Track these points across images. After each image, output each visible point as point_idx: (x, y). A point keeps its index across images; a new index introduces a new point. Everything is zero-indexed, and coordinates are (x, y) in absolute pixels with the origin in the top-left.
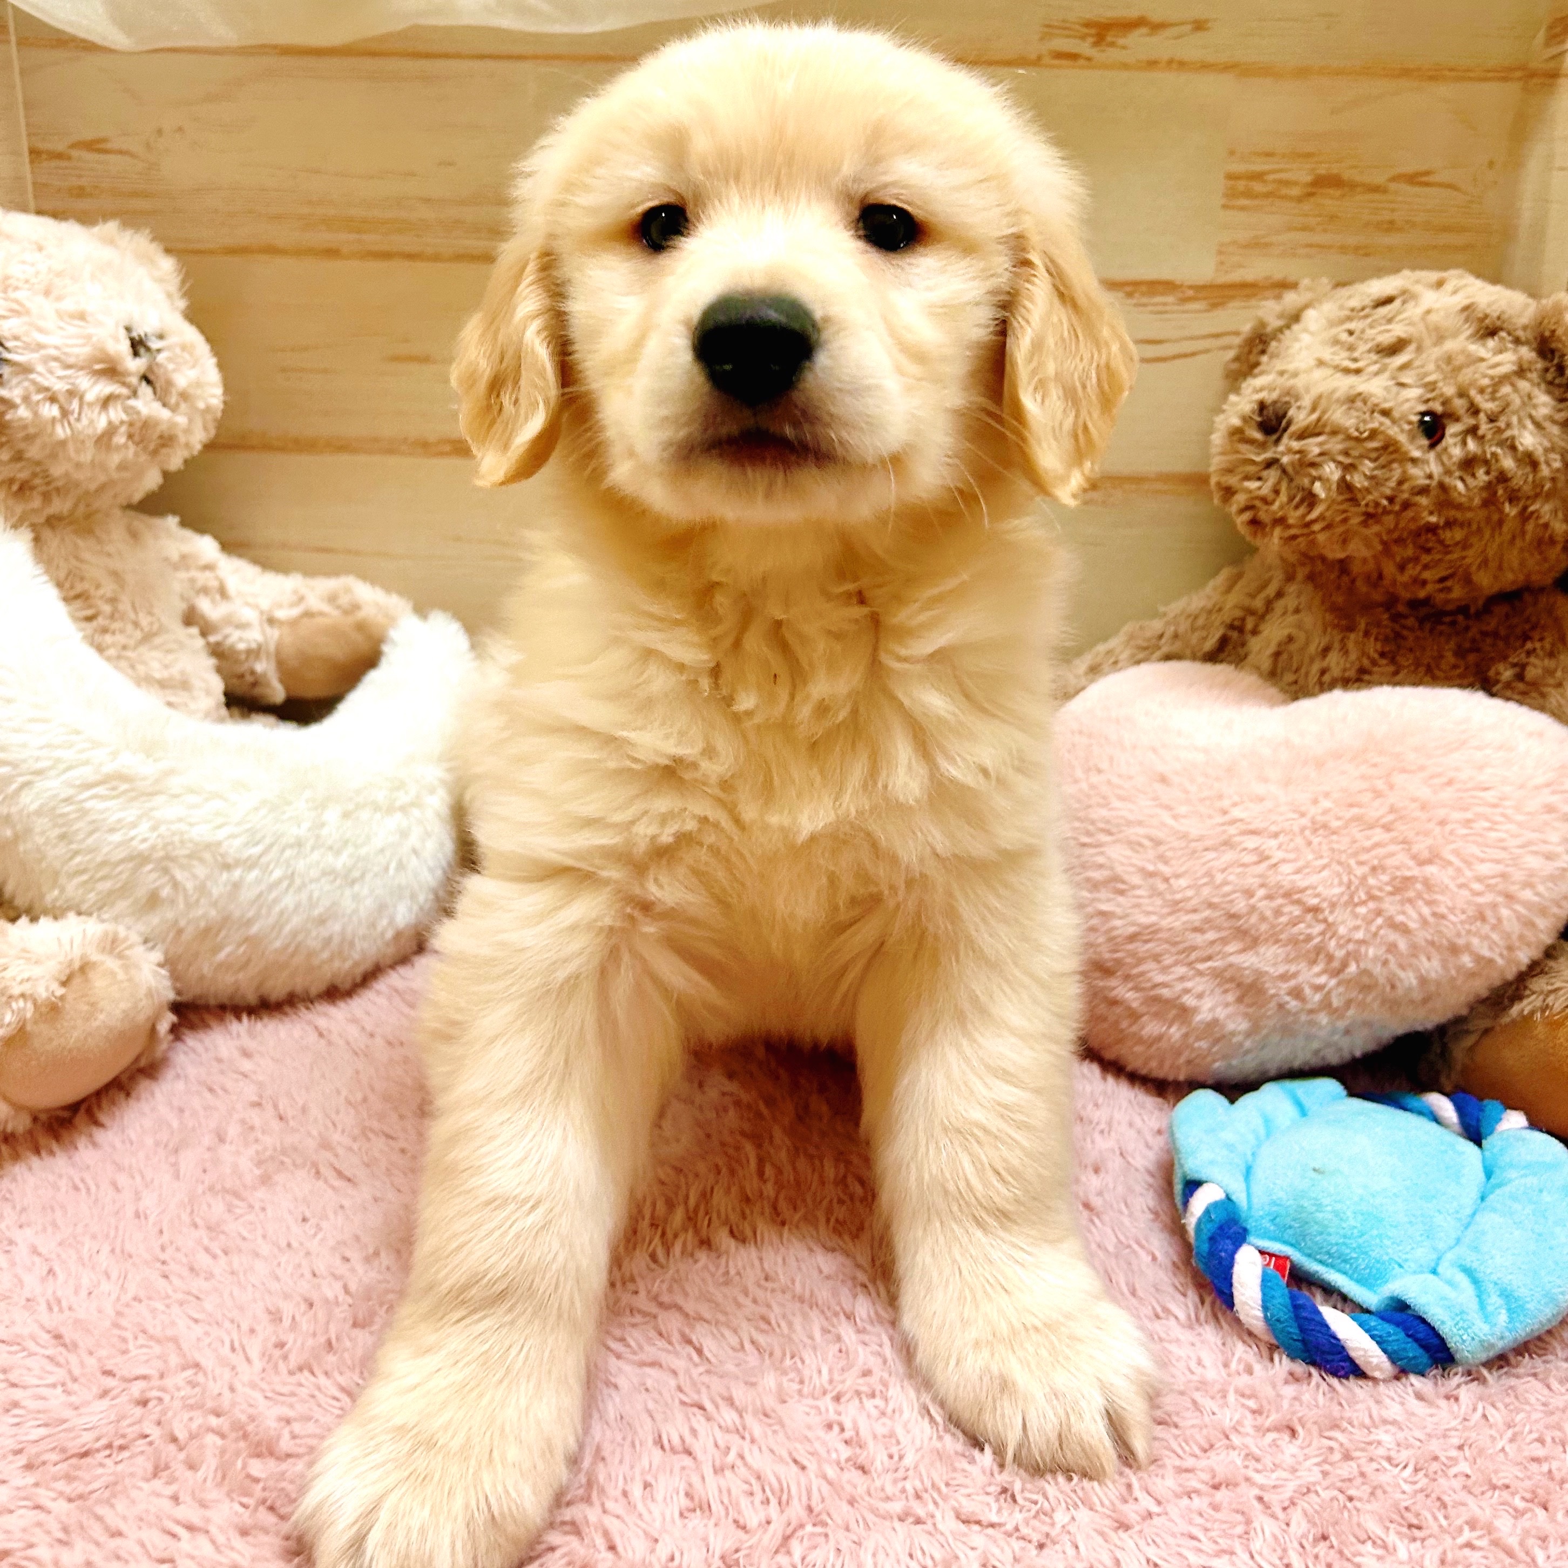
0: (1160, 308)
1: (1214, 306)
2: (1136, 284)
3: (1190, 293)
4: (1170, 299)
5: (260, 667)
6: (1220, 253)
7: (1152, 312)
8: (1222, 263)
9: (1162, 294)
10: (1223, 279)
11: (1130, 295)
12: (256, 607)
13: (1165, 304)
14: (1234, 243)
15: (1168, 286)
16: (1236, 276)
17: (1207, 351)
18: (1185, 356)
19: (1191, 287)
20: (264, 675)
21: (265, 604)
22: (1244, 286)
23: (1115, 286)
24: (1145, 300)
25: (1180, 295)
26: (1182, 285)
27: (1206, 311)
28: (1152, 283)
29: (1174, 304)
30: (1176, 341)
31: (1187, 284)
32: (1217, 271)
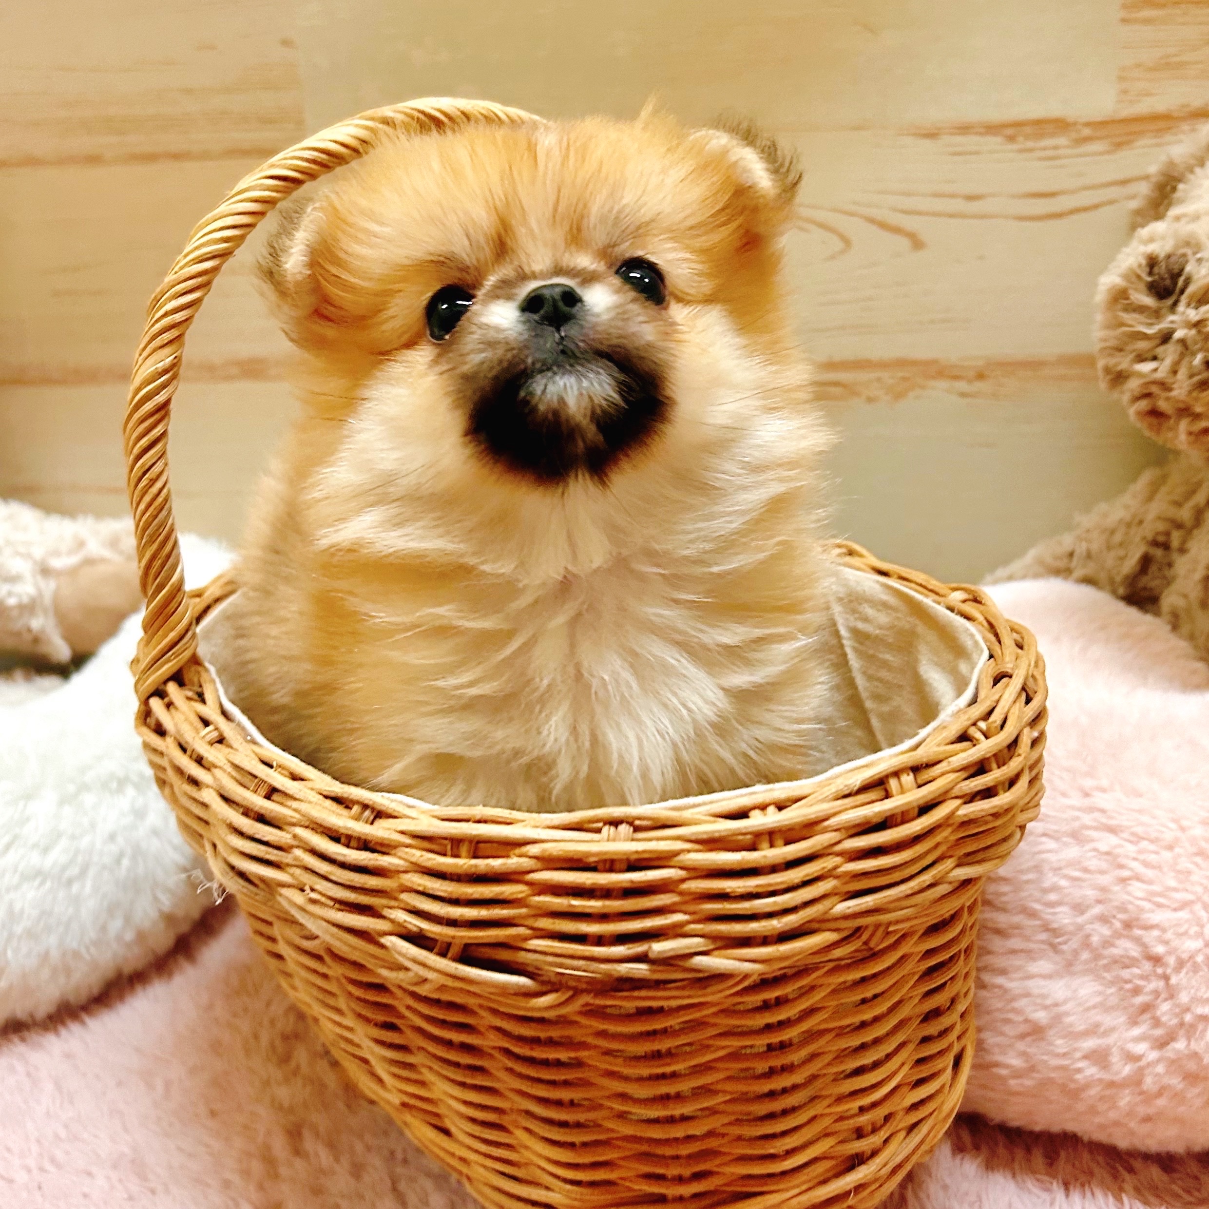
0: (1049, 153)
1: (1119, 146)
2: (1018, 124)
3: (1087, 132)
4: (1062, 141)
5: (36, 623)
6: (1121, 79)
7: (1040, 159)
8: (1125, 92)
9: (1052, 135)
10: (1127, 111)
11: (1011, 139)
12: (28, 556)
13: (1056, 148)
14: (1138, 66)
15: (1060, 125)
16: (1144, 107)
17: (1111, 202)
18: (1085, 209)
19: (1088, 124)
20: (43, 631)
21: (38, 553)
22: (1155, 118)
23: (991, 129)
24: (1030, 144)
25: (1074, 135)
26: (1075, 124)
27: (1108, 152)
28: (1039, 123)
29: (1068, 147)
30: (1072, 192)
31: (1083, 120)
32: (1119, 101)
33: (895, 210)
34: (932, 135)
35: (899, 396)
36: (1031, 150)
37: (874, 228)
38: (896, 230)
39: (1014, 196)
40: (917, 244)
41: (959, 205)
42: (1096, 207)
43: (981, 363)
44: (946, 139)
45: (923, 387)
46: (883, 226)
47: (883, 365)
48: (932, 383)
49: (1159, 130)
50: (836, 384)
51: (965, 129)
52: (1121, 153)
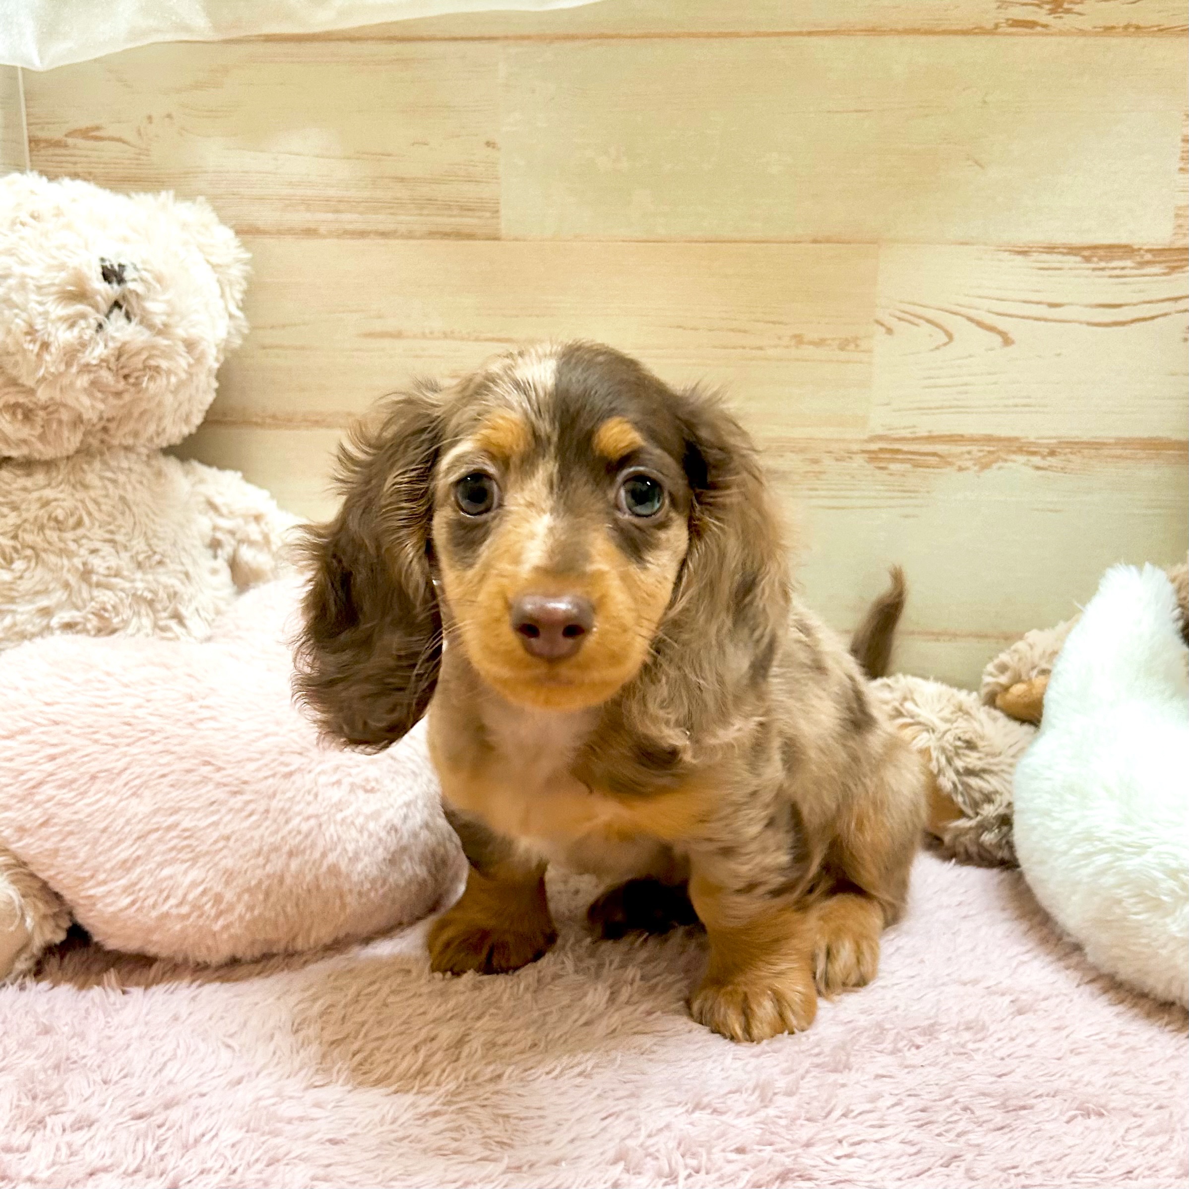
0: (1117, 272)
1: (1173, 269)
2: (1094, 248)
3: (1148, 257)
4: (1128, 263)
6: (1177, 216)
7: (1111, 277)
8: (1180, 227)
9: (1121, 258)
10: (1180, 243)
11: (1087, 259)
13: (1123, 268)
15: (1127, 250)
17: (1165, 315)
18: (1144, 319)
19: (1149, 251)
23: (1072, 250)
24: (1103, 264)
25: (1138, 259)
26: (1140, 249)
27: (1164, 274)
28: (1110, 247)
29: (1132, 268)
30: (1135, 305)
31: (1145, 247)
32: (1175, 234)
33: (990, 312)
34: (1024, 253)
35: (985, 466)
36: (1103, 269)
37: (973, 326)
38: (991, 329)
39: (1086, 306)
40: (1007, 341)
41: (1043, 311)
42: (1153, 318)
43: (1053, 441)
44: (1035, 256)
45: (1006, 461)
46: (979, 324)
47: (973, 440)
48: (1013, 457)
50: (934, 454)
51: (1051, 249)
52: (1174, 276)
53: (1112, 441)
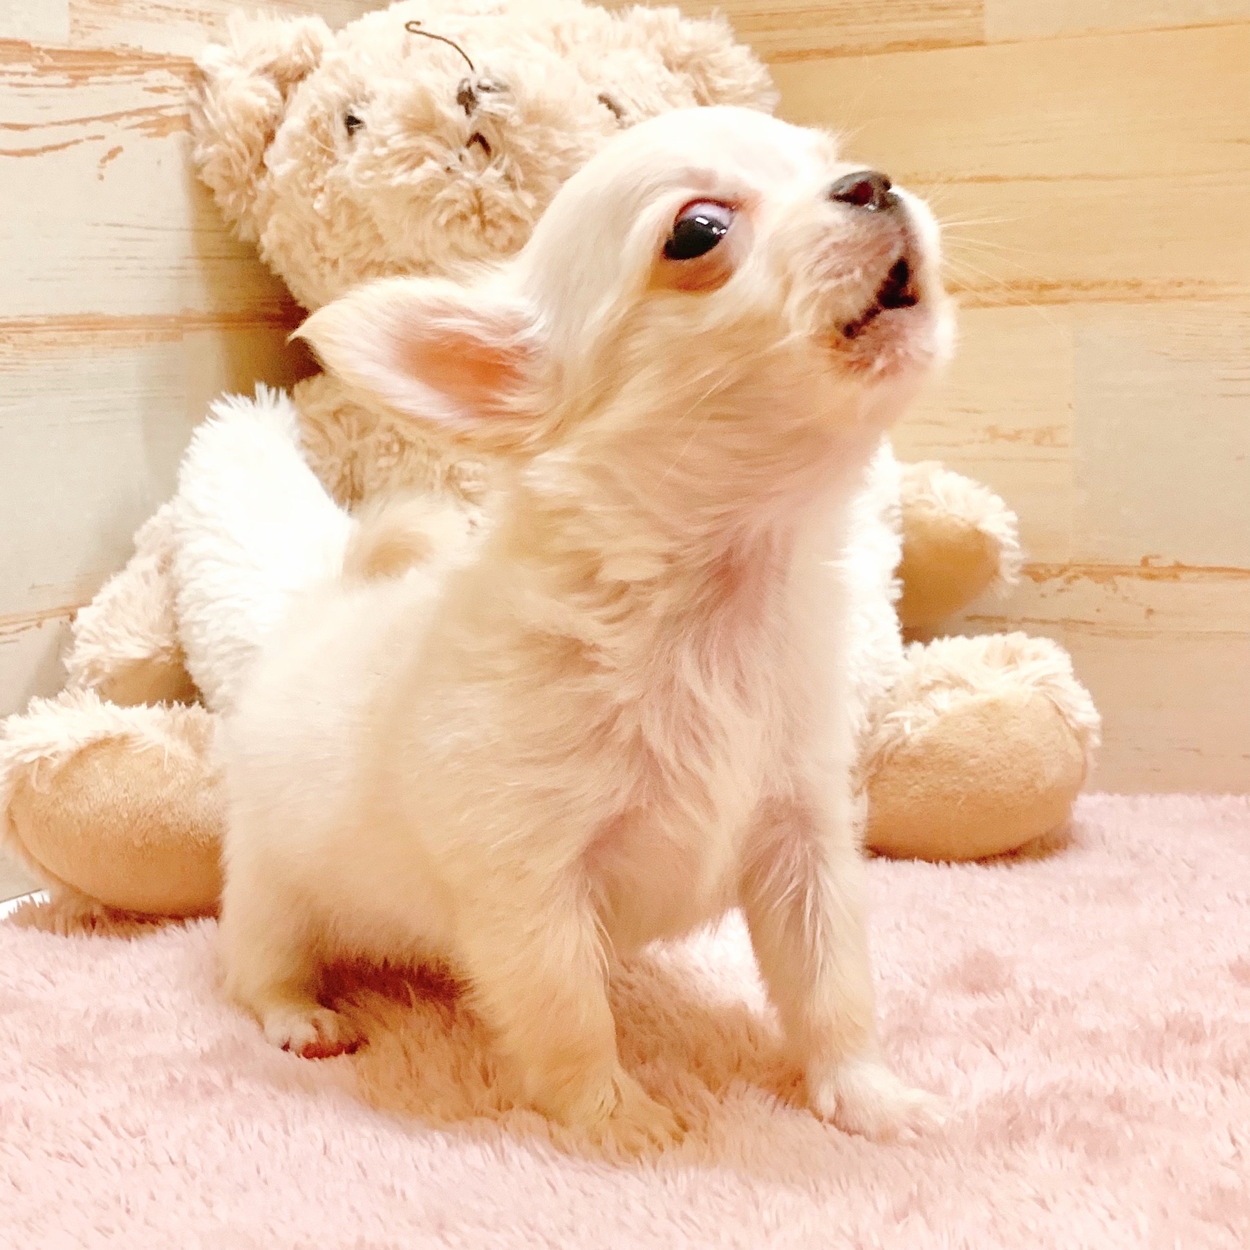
0: (17, 79)
1: (76, 78)
3: (49, 61)
4: (28, 68)
6: (72, 7)
7: (11, 84)
8: (76, 22)
9: (20, 60)
10: (79, 44)
13: (24, 74)
15: (25, 49)
17: (76, 142)
18: (56, 148)
19: (48, 52)
22: (102, 54)
25: (38, 62)
26: (38, 49)
27: (69, 86)
28: (6, 43)
29: (35, 74)
30: (43, 126)
31: (45, 47)
32: (72, 32)
42: (64, 146)
49: (109, 68)
52: (79, 89)
53: (42, 321)
